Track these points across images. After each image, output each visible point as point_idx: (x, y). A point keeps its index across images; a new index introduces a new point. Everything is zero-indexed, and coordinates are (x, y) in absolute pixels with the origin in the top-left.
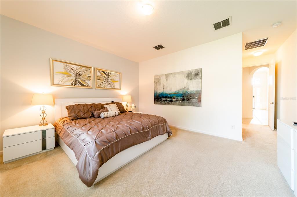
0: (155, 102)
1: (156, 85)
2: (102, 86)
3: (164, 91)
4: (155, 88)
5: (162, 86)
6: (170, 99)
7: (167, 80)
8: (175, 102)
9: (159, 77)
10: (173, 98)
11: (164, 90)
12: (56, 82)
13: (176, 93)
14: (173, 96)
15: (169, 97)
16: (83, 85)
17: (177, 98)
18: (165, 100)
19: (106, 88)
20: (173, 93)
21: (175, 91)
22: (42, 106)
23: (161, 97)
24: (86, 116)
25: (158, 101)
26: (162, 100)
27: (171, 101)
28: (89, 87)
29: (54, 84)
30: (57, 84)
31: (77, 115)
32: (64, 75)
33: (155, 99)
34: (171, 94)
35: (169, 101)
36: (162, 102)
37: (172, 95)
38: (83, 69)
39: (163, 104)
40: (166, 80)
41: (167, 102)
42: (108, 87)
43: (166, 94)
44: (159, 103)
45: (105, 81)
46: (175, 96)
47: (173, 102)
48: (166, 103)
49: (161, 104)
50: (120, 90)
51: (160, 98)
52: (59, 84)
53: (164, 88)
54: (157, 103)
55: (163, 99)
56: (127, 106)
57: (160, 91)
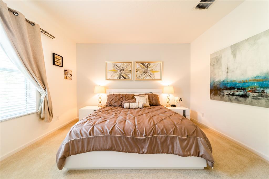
0: (212, 96)
1: (214, 69)
2: (141, 78)
3: (227, 77)
4: (211, 73)
5: (224, 68)
6: (241, 93)
7: (234, 55)
8: (254, 98)
9: (218, 55)
10: (250, 89)
11: (227, 75)
12: (108, 78)
13: (258, 79)
14: (248, 87)
15: (238, 89)
16: (125, 78)
17: (262, 89)
18: (230, 94)
19: (145, 79)
20: (250, 80)
21: (255, 76)
22: (99, 94)
23: (223, 88)
24: (116, 104)
25: (216, 95)
26: (223, 92)
27: (245, 96)
28: (130, 79)
29: (108, 79)
30: (109, 79)
31: (110, 103)
32: (113, 72)
33: (211, 91)
34: (244, 82)
35: (238, 95)
36: (224, 97)
37: (247, 84)
38: (125, 65)
39: (226, 101)
40: (232, 56)
41: (234, 97)
42: (148, 78)
43: (232, 82)
44: (218, 97)
45: (144, 73)
46: (255, 85)
47: (249, 100)
48: (232, 99)
49: (222, 99)
50: (162, 80)
51: (220, 90)
52: (110, 79)
53: (227, 72)
54: (214, 97)
55: (227, 92)
56: (168, 98)
57: (221, 77)
